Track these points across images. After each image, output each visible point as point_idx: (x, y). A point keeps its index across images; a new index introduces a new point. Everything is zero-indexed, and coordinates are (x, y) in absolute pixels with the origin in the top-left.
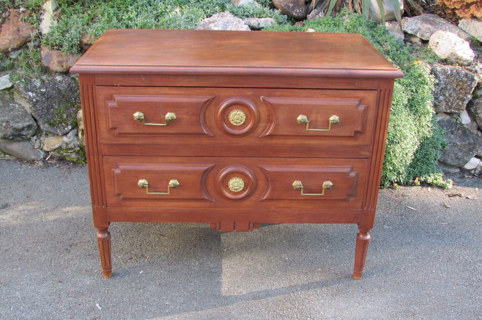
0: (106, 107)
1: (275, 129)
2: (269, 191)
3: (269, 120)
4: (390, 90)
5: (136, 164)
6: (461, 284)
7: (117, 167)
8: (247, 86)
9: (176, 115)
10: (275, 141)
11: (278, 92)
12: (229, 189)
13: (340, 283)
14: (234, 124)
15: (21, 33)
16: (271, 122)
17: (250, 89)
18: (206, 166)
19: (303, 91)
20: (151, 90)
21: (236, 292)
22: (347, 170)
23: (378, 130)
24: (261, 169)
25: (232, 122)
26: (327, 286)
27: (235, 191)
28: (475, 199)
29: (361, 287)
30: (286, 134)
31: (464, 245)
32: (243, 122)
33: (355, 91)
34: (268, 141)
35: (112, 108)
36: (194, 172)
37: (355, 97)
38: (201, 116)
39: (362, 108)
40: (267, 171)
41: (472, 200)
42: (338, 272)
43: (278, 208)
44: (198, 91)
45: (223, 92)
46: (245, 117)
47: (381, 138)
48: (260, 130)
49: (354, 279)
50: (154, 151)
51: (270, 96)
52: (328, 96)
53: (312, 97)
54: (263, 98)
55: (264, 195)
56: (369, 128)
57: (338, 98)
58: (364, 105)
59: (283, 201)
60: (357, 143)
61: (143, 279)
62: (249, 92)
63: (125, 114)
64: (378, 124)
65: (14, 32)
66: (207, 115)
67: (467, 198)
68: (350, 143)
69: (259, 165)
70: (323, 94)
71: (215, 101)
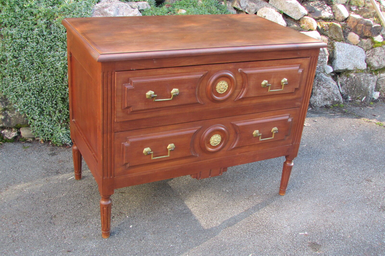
0: (123, 90)
1: (247, 93)
2: (237, 141)
3: (243, 86)
4: (317, 56)
5: (142, 135)
7: (126, 140)
8: (230, 62)
9: (179, 90)
10: (244, 102)
11: (250, 64)
12: (210, 145)
13: (275, 201)
14: (220, 92)
16: (244, 88)
17: (232, 64)
18: (195, 129)
19: (266, 62)
20: (161, 71)
22: (287, 117)
23: (307, 85)
24: (233, 125)
25: (218, 91)
26: (268, 205)
27: (215, 145)
29: (289, 200)
30: (253, 96)
32: (226, 90)
33: (297, 59)
34: (240, 103)
35: (129, 90)
36: (187, 135)
37: (297, 64)
38: (197, 89)
39: (300, 71)
40: (237, 126)
43: (241, 153)
44: (196, 68)
45: (214, 68)
46: (227, 86)
48: (236, 95)
49: (281, 196)
50: (158, 122)
51: (245, 68)
52: (281, 64)
53: (272, 66)
54: (240, 70)
55: (233, 145)
56: (303, 85)
57: (287, 65)
58: (302, 69)
59: (245, 147)
60: (294, 97)
62: (231, 66)
63: (139, 94)
64: (308, 81)
66: (200, 88)
68: (290, 97)
69: (232, 122)
70: (278, 63)
71: (207, 76)
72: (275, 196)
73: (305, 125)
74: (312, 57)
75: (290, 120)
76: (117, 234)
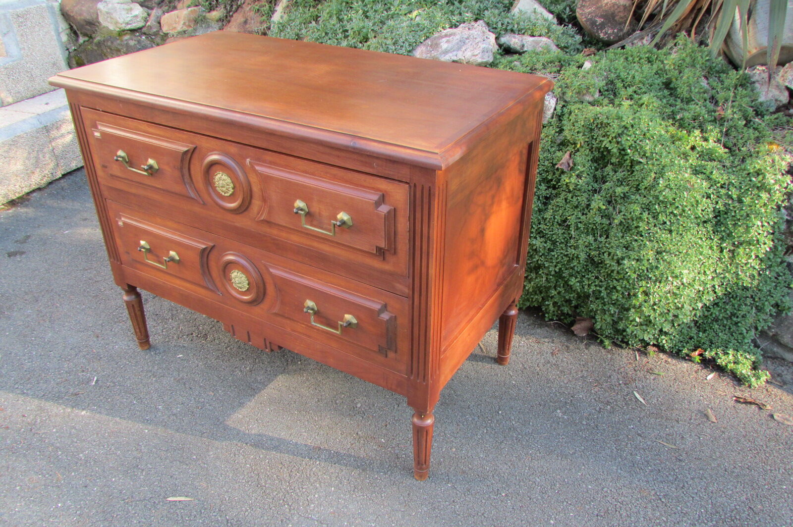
0: (93, 136)
1: (269, 213)
2: (278, 303)
3: (262, 197)
7: (119, 216)
8: (229, 139)
9: (157, 163)
11: (269, 156)
12: (232, 284)
14: (221, 192)
15: (247, 26)
16: (266, 201)
17: (234, 144)
18: (204, 244)
19: (299, 161)
20: (130, 123)
22: (377, 307)
23: (417, 255)
25: (218, 189)
27: (240, 290)
30: (284, 225)
32: (231, 192)
33: (374, 178)
34: (266, 229)
35: (98, 140)
36: (191, 248)
37: (373, 189)
39: (384, 209)
40: (272, 273)
41: (778, 422)
43: (295, 331)
45: (204, 142)
46: (232, 185)
48: (254, 209)
49: (414, 478)
50: (150, 207)
51: (259, 160)
52: (334, 178)
53: (313, 174)
54: (250, 162)
55: (275, 307)
56: (403, 247)
57: (350, 184)
58: (390, 205)
59: (298, 324)
60: (386, 267)
62: (233, 149)
63: (109, 149)
64: (417, 245)
65: (240, 24)
66: (192, 172)
67: (772, 416)
69: (262, 261)
70: (327, 173)
71: (198, 154)
73: (775, 417)
75: (385, 316)
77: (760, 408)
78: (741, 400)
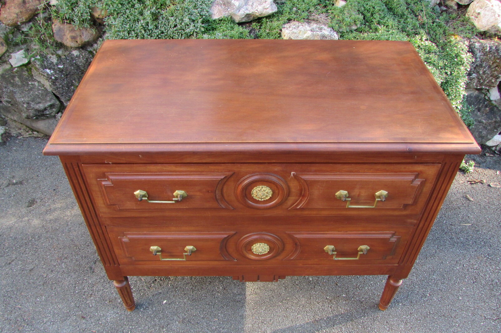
0: (100, 186)
1: (308, 204)
2: (297, 253)
3: (301, 194)
4: (457, 163)
5: (145, 232)
6: (489, 317)
7: (124, 235)
9: (187, 191)
10: (306, 213)
11: (314, 167)
12: (252, 252)
13: (365, 316)
14: (257, 199)
15: (28, 5)
16: (304, 196)
17: (279, 164)
18: (226, 234)
19: (346, 166)
20: (152, 167)
21: (260, 330)
22: (387, 236)
23: (432, 201)
24: (288, 235)
25: (254, 198)
27: (260, 254)
28: (498, 187)
29: (387, 322)
30: (321, 208)
31: (490, 258)
32: (269, 197)
33: (413, 165)
34: (299, 213)
35: (106, 187)
36: (212, 240)
37: (410, 172)
38: (218, 192)
39: (418, 182)
40: (296, 238)
41: (494, 188)
42: (363, 299)
43: (306, 265)
44: (212, 167)
45: (244, 168)
46: (271, 193)
47: (434, 208)
48: (289, 202)
49: (379, 310)
50: (165, 222)
51: (304, 171)
52: (377, 170)
53: (357, 172)
54: (293, 174)
55: (291, 256)
56: (422, 201)
58: (421, 178)
60: (404, 213)
61: (166, 312)
62: (277, 168)
63: (124, 192)
64: (434, 195)
65: (20, 4)
66: (225, 190)
67: (489, 185)
68: (397, 213)
69: (286, 232)
70: (371, 169)
71: (234, 177)
72: (371, 308)
73: (491, 186)
74: (446, 163)
75: (394, 239)
76: (144, 309)
77: (482, 183)
78: (473, 182)
